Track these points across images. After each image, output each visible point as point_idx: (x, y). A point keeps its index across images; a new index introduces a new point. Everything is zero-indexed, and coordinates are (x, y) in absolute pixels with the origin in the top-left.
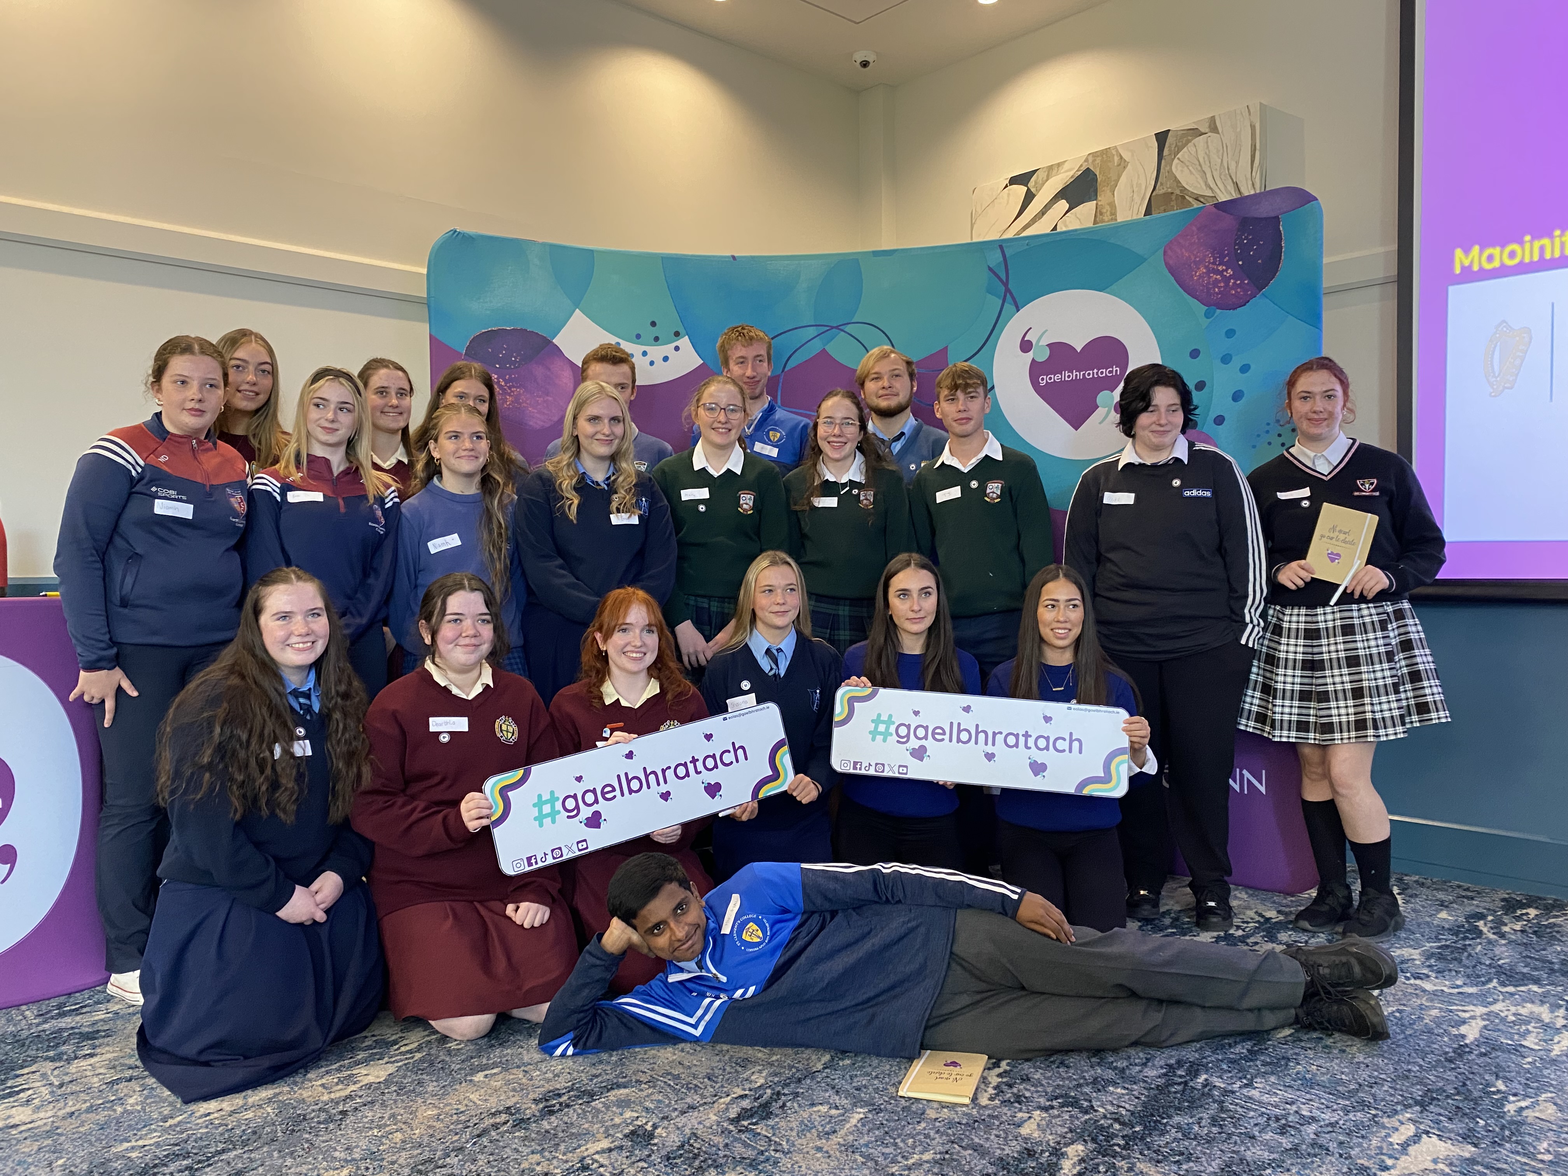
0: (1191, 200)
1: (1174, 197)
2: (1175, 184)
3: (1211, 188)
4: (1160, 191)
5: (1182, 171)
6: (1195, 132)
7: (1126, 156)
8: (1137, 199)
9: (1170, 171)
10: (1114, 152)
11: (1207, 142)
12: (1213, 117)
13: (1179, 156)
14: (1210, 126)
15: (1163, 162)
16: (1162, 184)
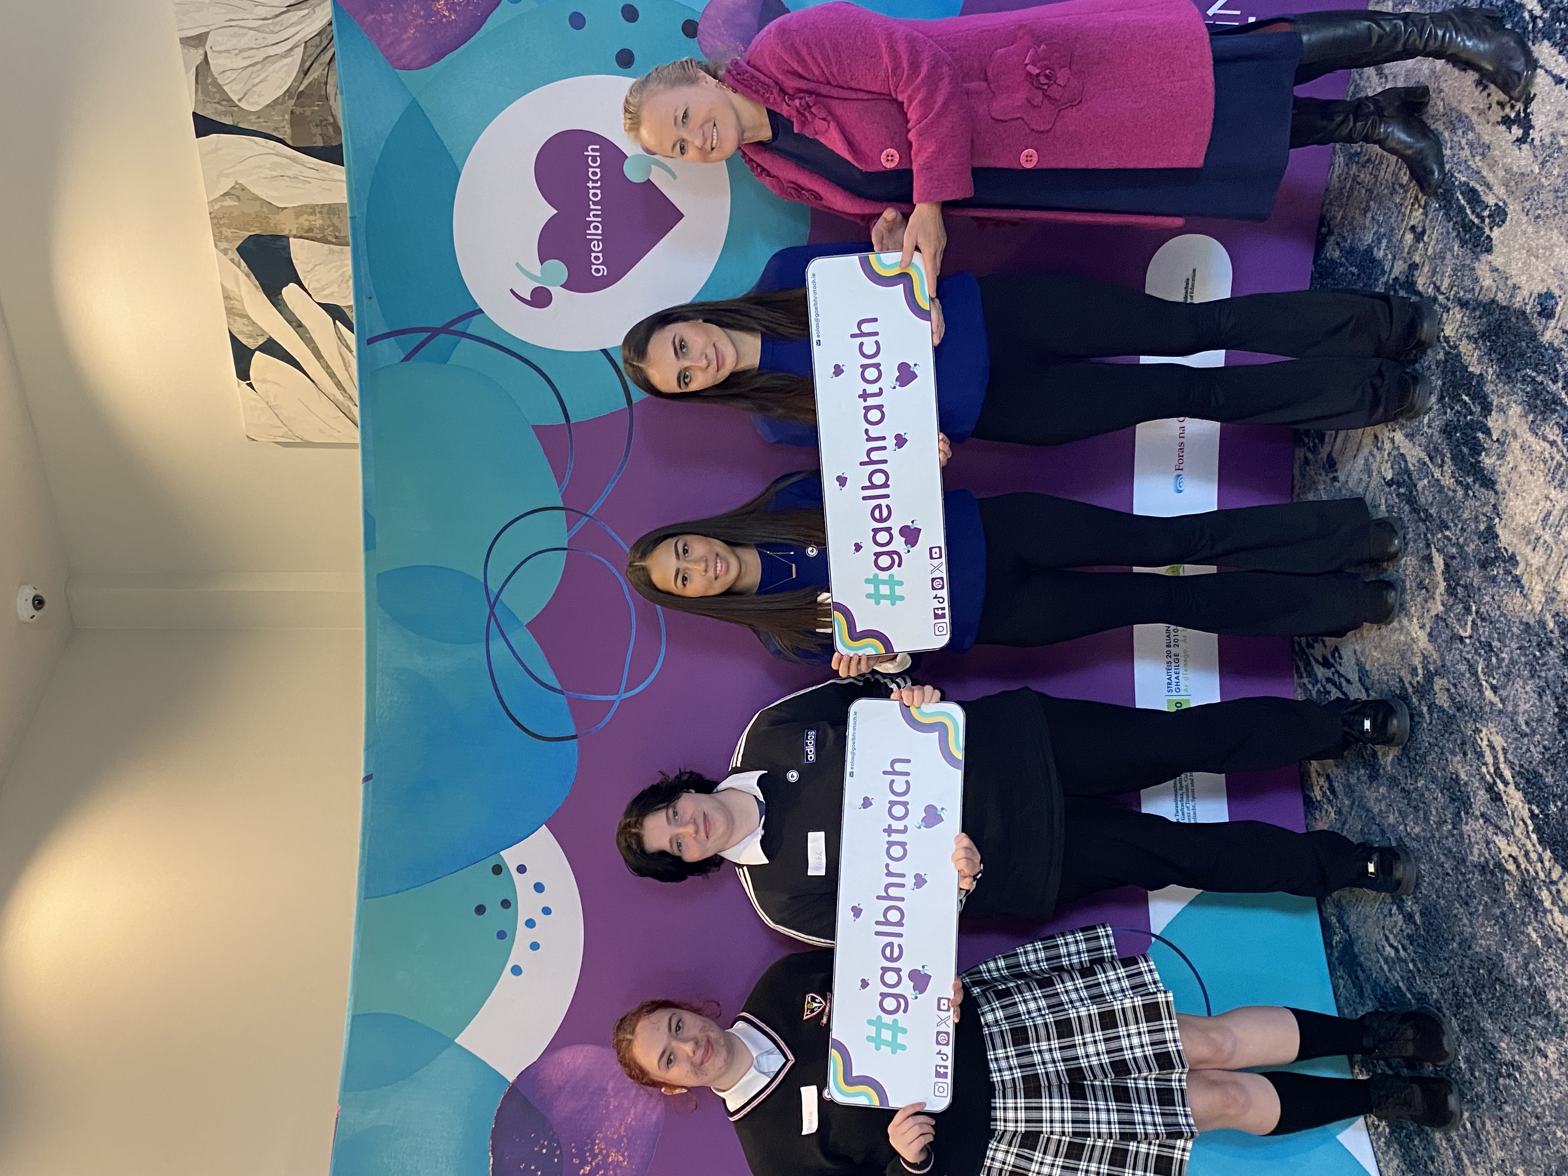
0: (306, 82)
1: (299, 110)
2: (278, 107)
3: (291, 49)
4: (286, 133)
5: (259, 96)
6: (203, 70)
7: (226, 185)
8: (296, 170)
9: (258, 114)
10: (217, 206)
11: (220, 52)
12: (182, 40)
13: (235, 98)
14: (196, 47)
15: (241, 125)
16: (276, 129)
